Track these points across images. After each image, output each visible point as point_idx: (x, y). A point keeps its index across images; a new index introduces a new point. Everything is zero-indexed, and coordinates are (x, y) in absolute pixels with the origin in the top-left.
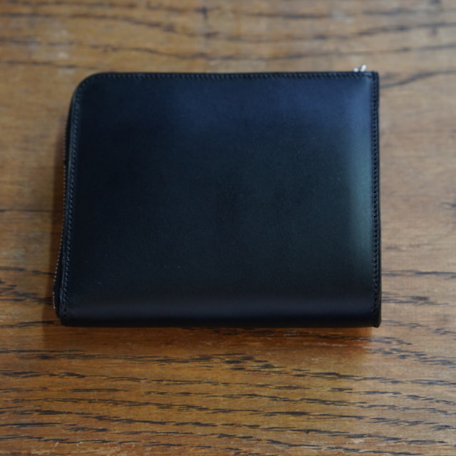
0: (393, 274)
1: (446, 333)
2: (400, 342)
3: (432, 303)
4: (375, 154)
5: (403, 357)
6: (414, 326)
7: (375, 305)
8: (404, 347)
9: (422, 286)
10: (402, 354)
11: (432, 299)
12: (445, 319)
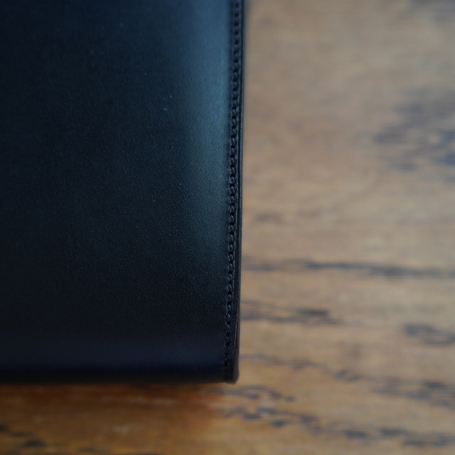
0: (267, 267)
1: (356, 378)
2: (275, 395)
3: (336, 323)
4: (236, 61)
5: (279, 424)
6: (300, 364)
7: (227, 354)
8: (282, 404)
9: (317, 289)
10: (278, 418)
11: (334, 315)
12: (356, 351)
